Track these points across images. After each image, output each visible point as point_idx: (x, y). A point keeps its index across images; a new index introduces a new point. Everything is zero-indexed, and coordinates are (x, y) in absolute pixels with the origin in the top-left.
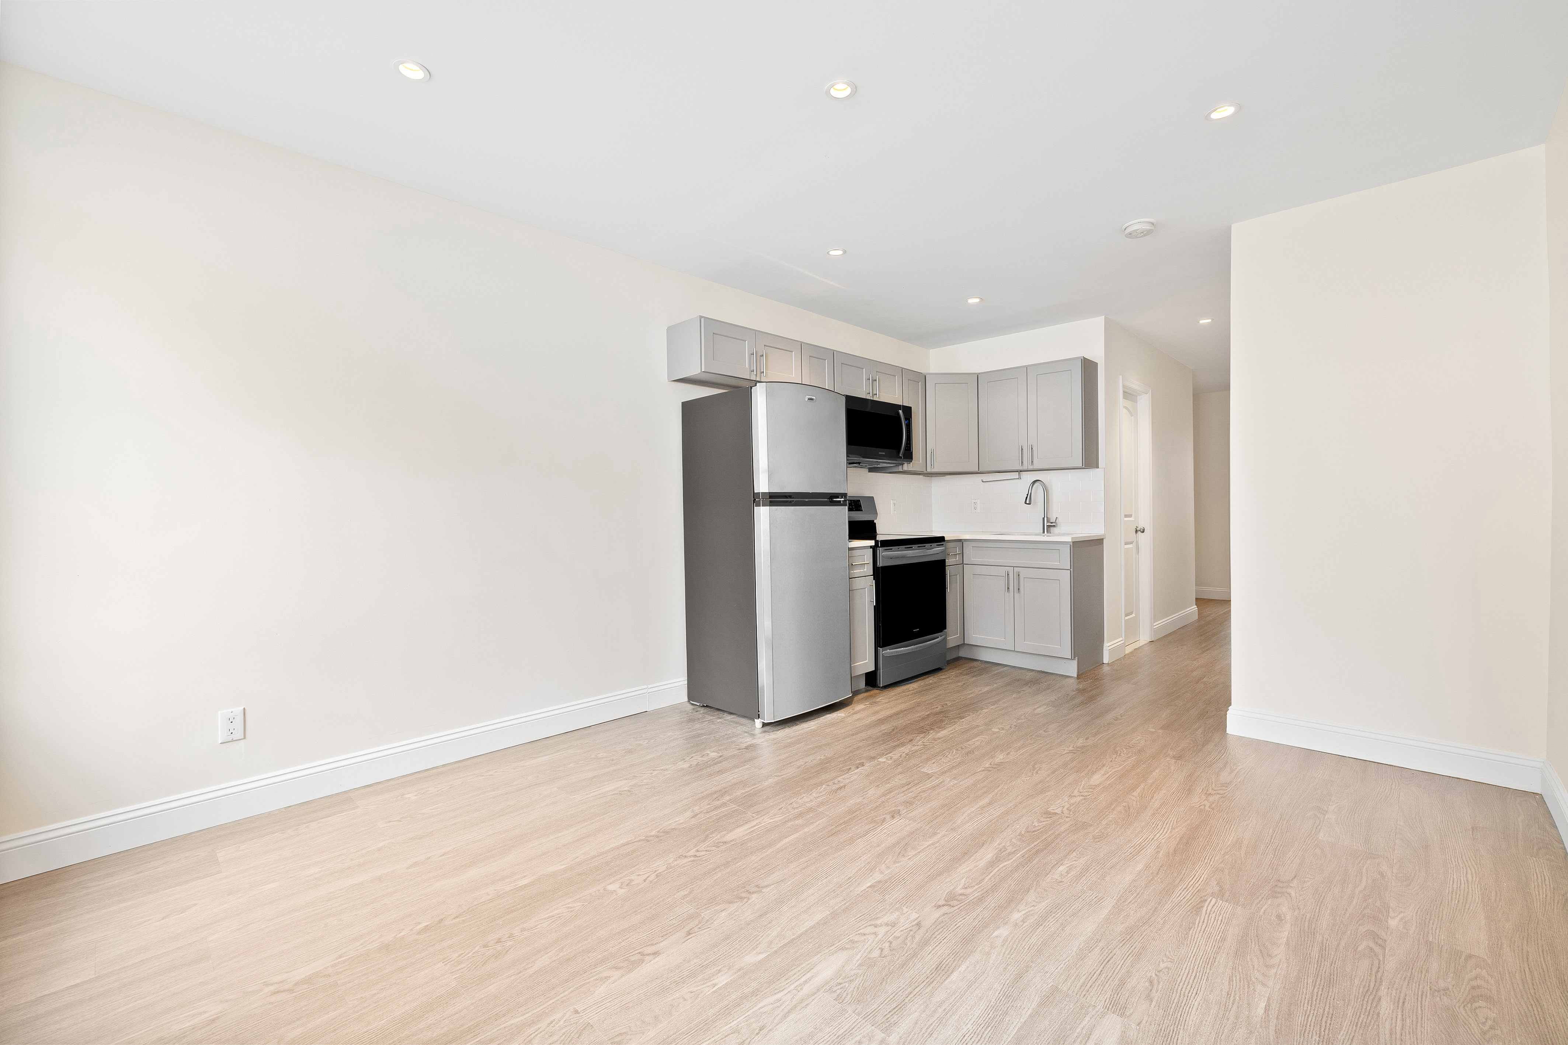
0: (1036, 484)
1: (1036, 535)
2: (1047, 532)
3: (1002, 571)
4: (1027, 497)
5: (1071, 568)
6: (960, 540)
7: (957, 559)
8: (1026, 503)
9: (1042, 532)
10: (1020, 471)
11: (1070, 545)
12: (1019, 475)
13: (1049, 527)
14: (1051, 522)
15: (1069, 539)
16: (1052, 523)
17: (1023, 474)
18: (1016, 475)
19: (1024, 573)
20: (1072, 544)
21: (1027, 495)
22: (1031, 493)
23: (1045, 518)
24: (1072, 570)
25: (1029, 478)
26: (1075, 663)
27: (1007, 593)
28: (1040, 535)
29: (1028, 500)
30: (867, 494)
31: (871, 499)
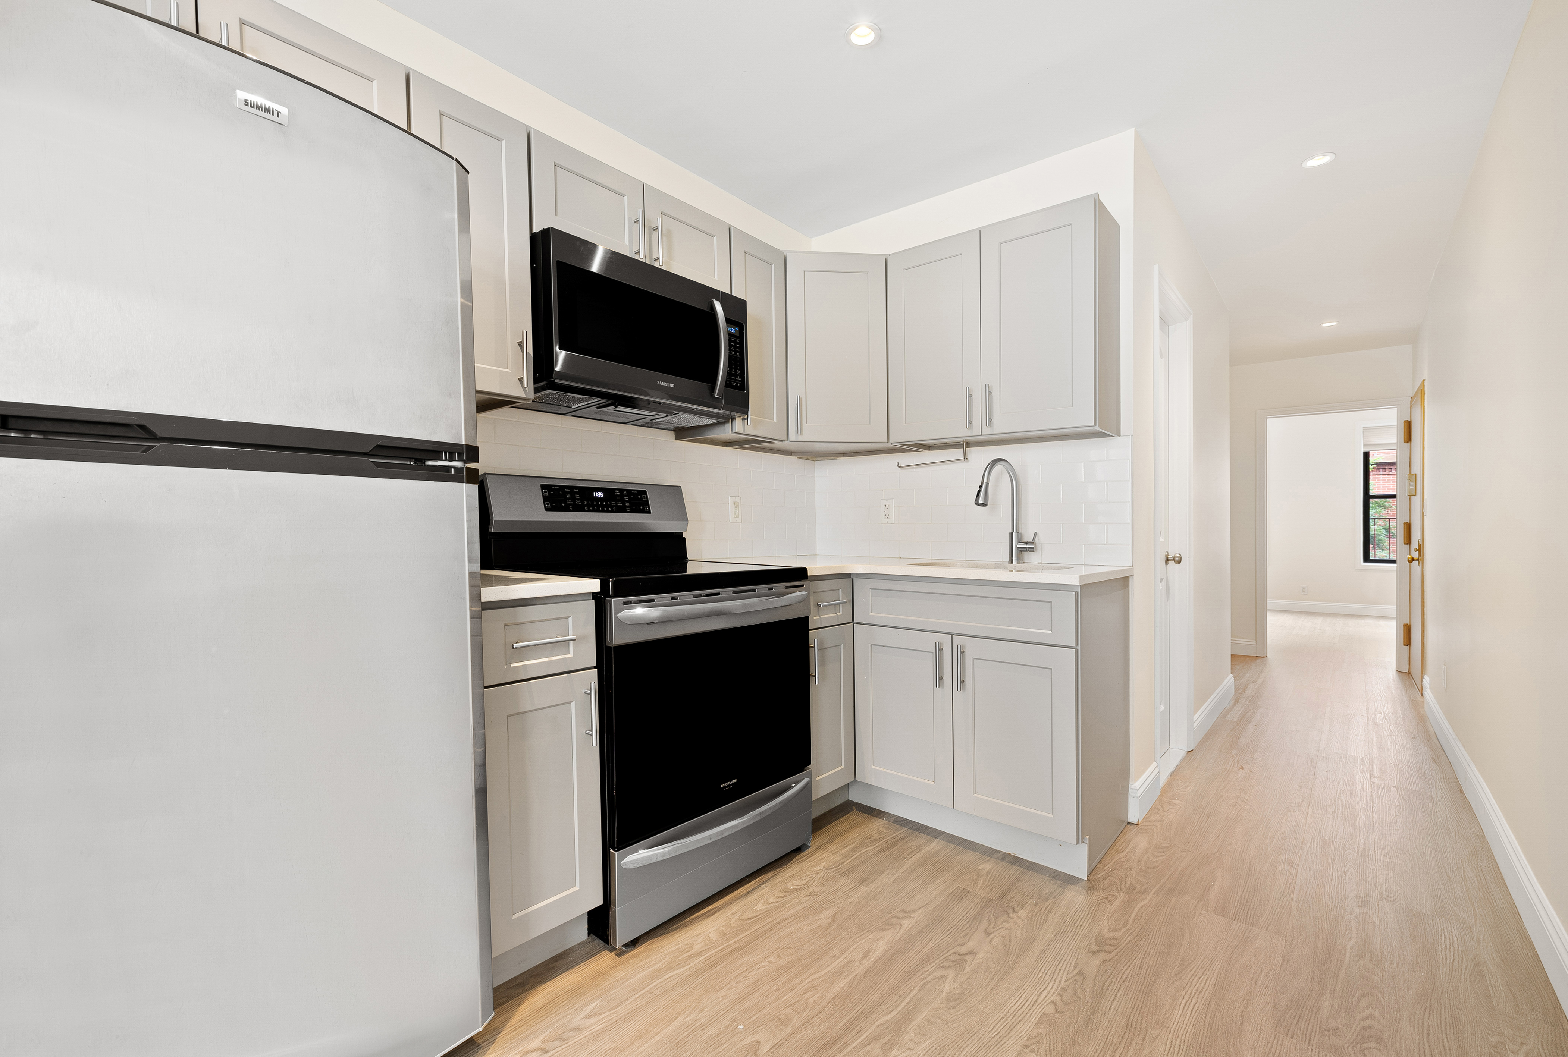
0: (998, 468)
1: (998, 567)
2: (1018, 561)
3: (929, 642)
4: (979, 492)
5: (1077, 644)
6: (848, 576)
7: (840, 613)
8: (977, 503)
9: (1008, 559)
10: (968, 445)
11: (1077, 593)
12: (965, 454)
13: (1021, 550)
14: (1025, 540)
15: (1073, 579)
16: (1027, 543)
17: (973, 452)
18: (958, 453)
19: (973, 648)
20: (1079, 591)
21: (980, 487)
22: (987, 484)
23: (1014, 534)
24: (1079, 648)
25: (981, 457)
26: (1084, 849)
27: (938, 690)
28: (1005, 568)
29: (982, 499)
30: (670, 480)
31: (676, 491)
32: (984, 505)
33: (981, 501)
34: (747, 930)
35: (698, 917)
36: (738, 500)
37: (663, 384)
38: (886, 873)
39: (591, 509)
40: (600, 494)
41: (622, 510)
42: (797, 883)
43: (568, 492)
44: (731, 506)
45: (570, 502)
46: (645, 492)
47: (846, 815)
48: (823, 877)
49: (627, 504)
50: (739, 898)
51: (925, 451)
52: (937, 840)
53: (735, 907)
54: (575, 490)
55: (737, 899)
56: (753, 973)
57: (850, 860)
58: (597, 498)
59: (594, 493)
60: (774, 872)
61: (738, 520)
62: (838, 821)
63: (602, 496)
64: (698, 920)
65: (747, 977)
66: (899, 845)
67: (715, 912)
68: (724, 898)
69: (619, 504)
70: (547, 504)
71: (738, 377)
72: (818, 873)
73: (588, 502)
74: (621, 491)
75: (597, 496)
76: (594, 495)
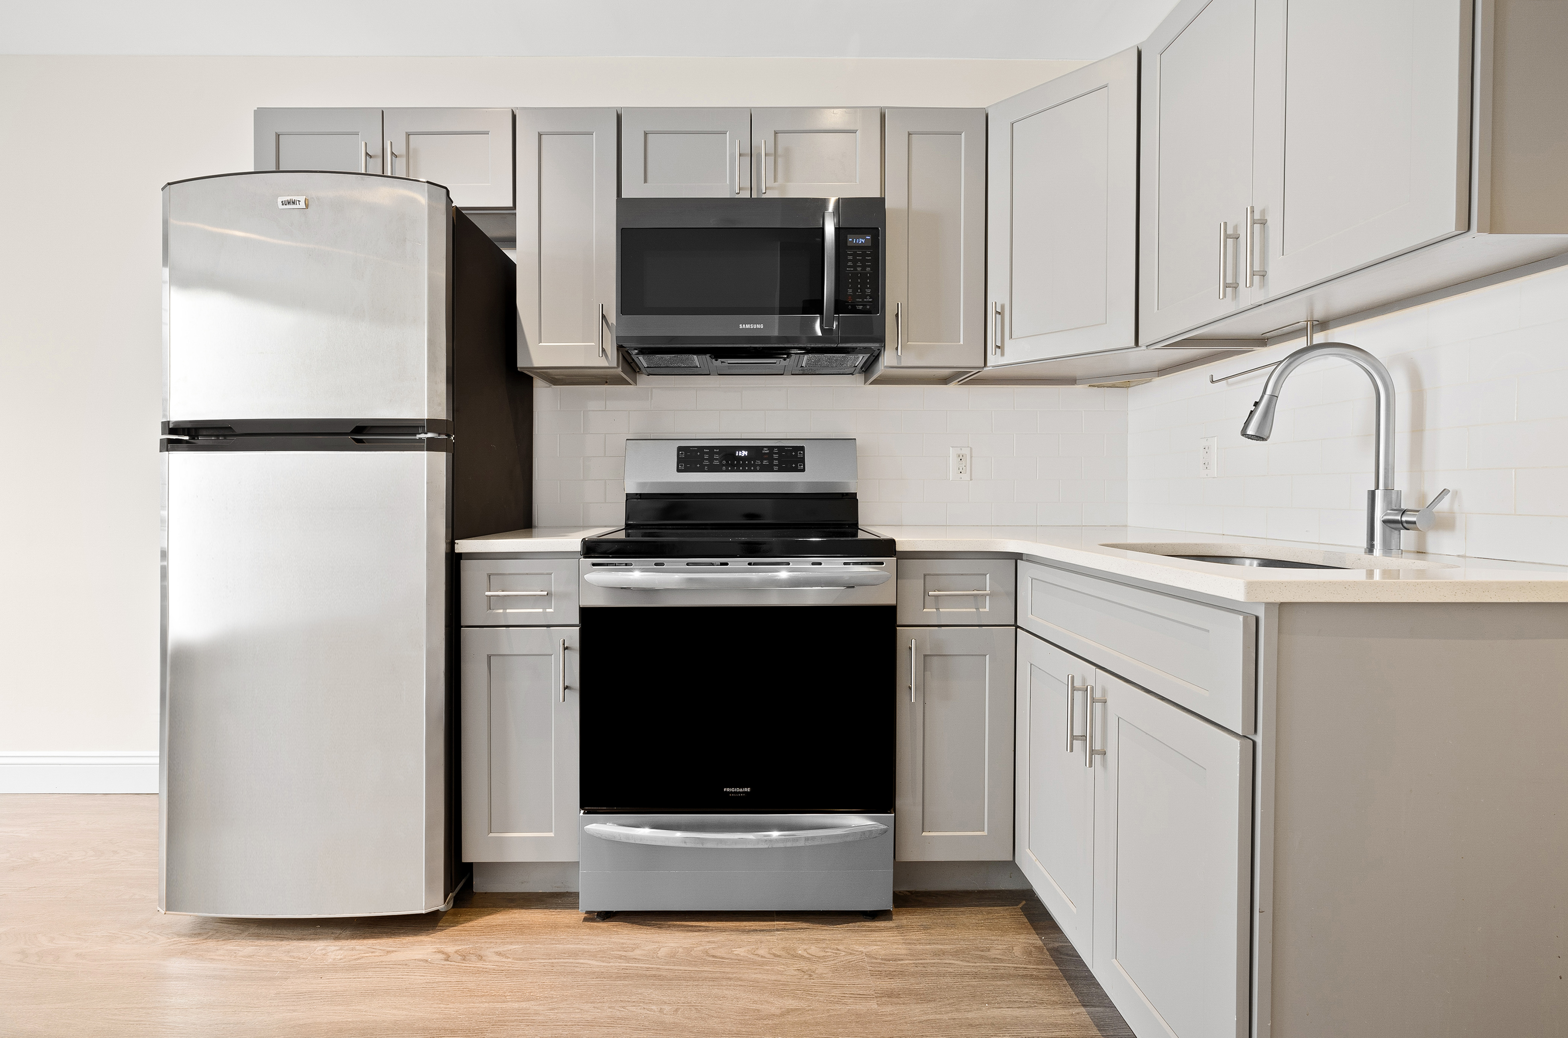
32: (1258, 438)
33: (1251, 431)
34: (695, 966)
35: (679, 926)
36: (966, 451)
37: (748, 326)
38: (932, 1005)
39: (730, 468)
40: (744, 453)
41: (768, 469)
42: (814, 950)
43: (707, 453)
44: (953, 461)
45: (706, 462)
46: (802, 448)
47: (996, 906)
48: (850, 962)
49: (776, 462)
50: (738, 930)
51: (1258, 348)
52: (1083, 1009)
53: (720, 937)
54: (715, 450)
55: (737, 930)
56: (634, 1009)
57: (911, 962)
58: (740, 458)
59: (737, 452)
60: (809, 925)
61: (966, 476)
62: (977, 908)
63: (746, 455)
64: (676, 929)
65: (625, 1008)
66: (1010, 982)
67: (700, 931)
68: (726, 923)
69: (765, 462)
70: (681, 465)
71: (868, 297)
72: (851, 954)
73: (727, 462)
74: (771, 448)
75: (740, 455)
76: (737, 455)
